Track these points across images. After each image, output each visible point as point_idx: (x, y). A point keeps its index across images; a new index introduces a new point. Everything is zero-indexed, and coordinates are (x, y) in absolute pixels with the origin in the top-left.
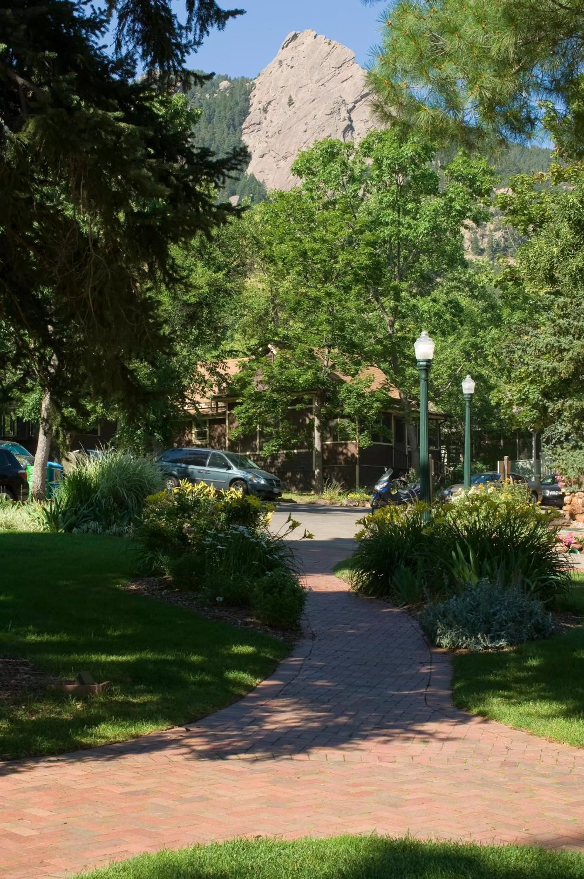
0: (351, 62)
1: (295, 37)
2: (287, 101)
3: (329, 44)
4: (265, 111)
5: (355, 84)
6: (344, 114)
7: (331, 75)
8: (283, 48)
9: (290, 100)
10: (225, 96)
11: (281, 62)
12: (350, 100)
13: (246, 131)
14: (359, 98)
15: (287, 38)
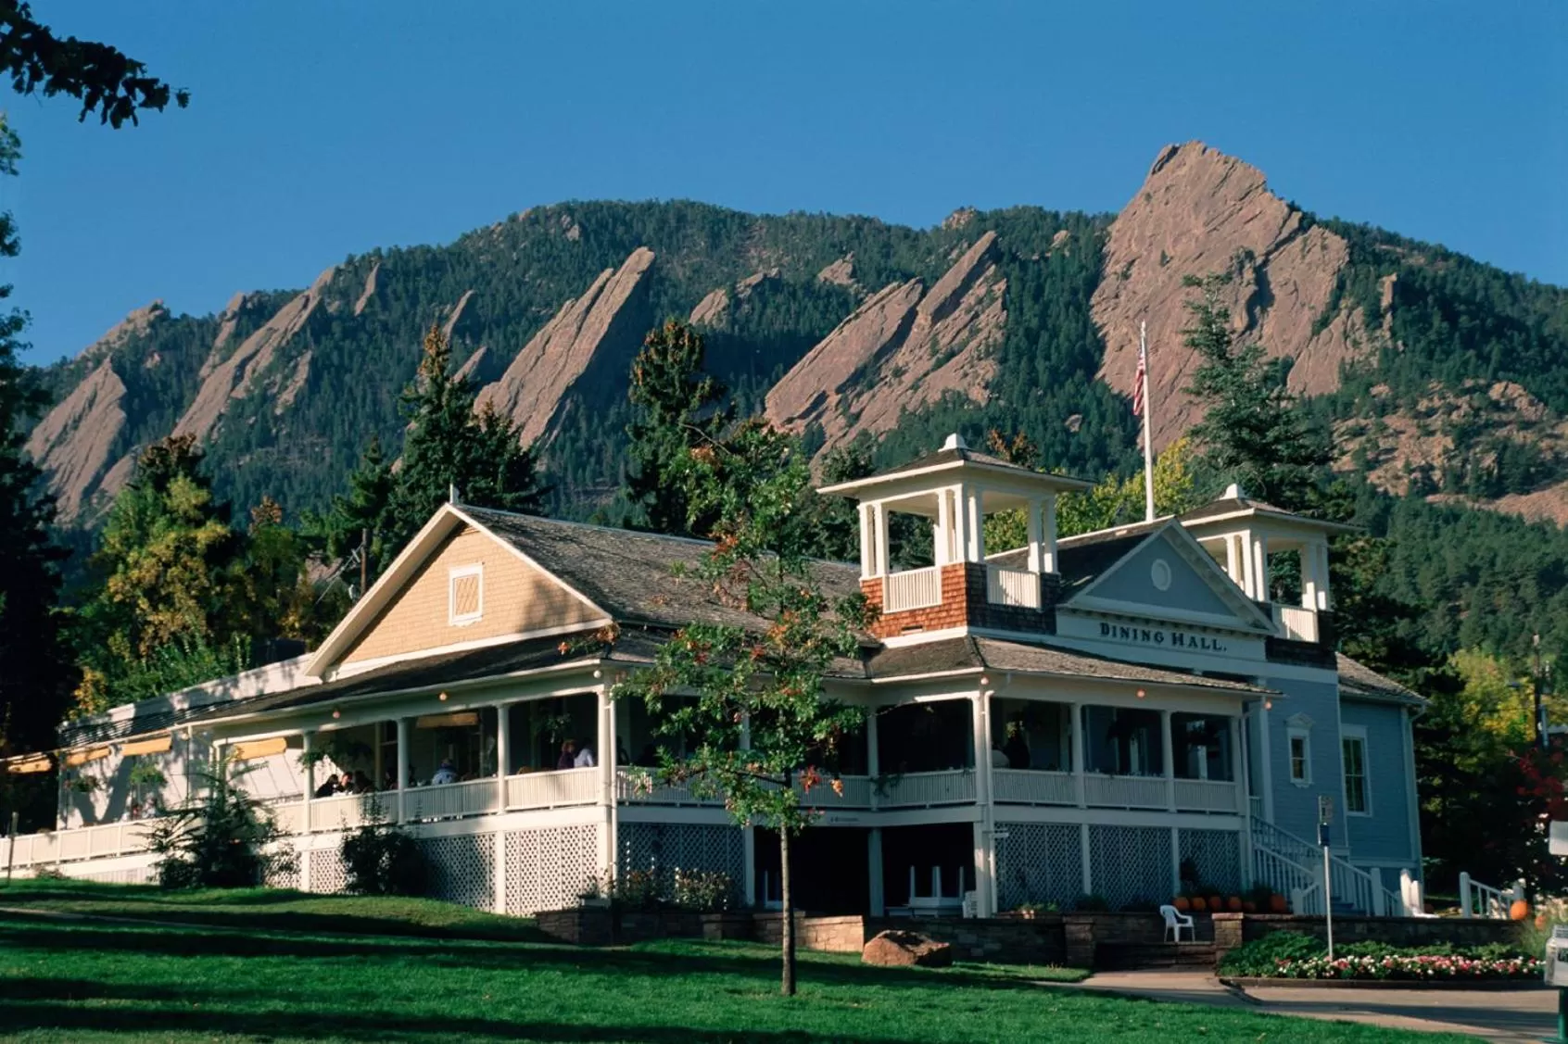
0: (1260, 190)
1: (1174, 151)
2: (1159, 258)
3: (1226, 162)
4: (1126, 276)
5: (1266, 224)
6: (1249, 275)
7: (1227, 213)
8: (1154, 172)
9: (1164, 256)
10: (1063, 256)
11: (1148, 197)
12: (1259, 251)
13: (1095, 310)
14: (1273, 246)
15: (1159, 157)
